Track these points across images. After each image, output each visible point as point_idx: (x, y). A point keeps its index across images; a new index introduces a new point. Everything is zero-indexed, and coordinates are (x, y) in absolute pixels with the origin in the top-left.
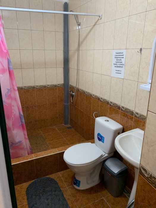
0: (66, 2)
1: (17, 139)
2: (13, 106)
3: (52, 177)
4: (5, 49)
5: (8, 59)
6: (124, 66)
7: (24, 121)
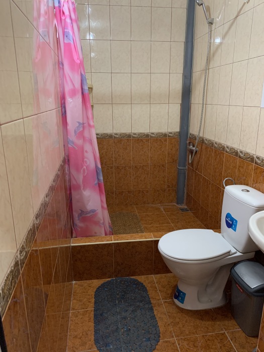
1: (90, 206)
2: (86, 152)
3: (140, 280)
4: (77, 59)
5: (81, 74)
7: (101, 178)
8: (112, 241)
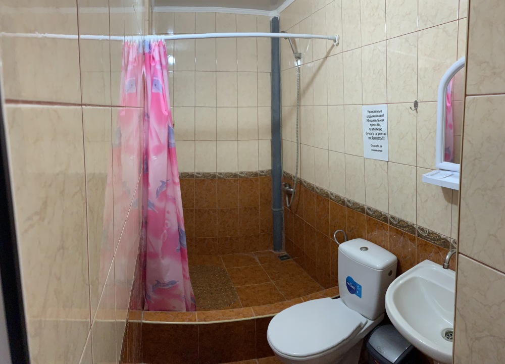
0: (275, 17)
1: (168, 277)
2: (168, 212)
4: (166, 110)
5: (169, 127)
6: (386, 137)
7: (185, 243)
8: (195, 321)
